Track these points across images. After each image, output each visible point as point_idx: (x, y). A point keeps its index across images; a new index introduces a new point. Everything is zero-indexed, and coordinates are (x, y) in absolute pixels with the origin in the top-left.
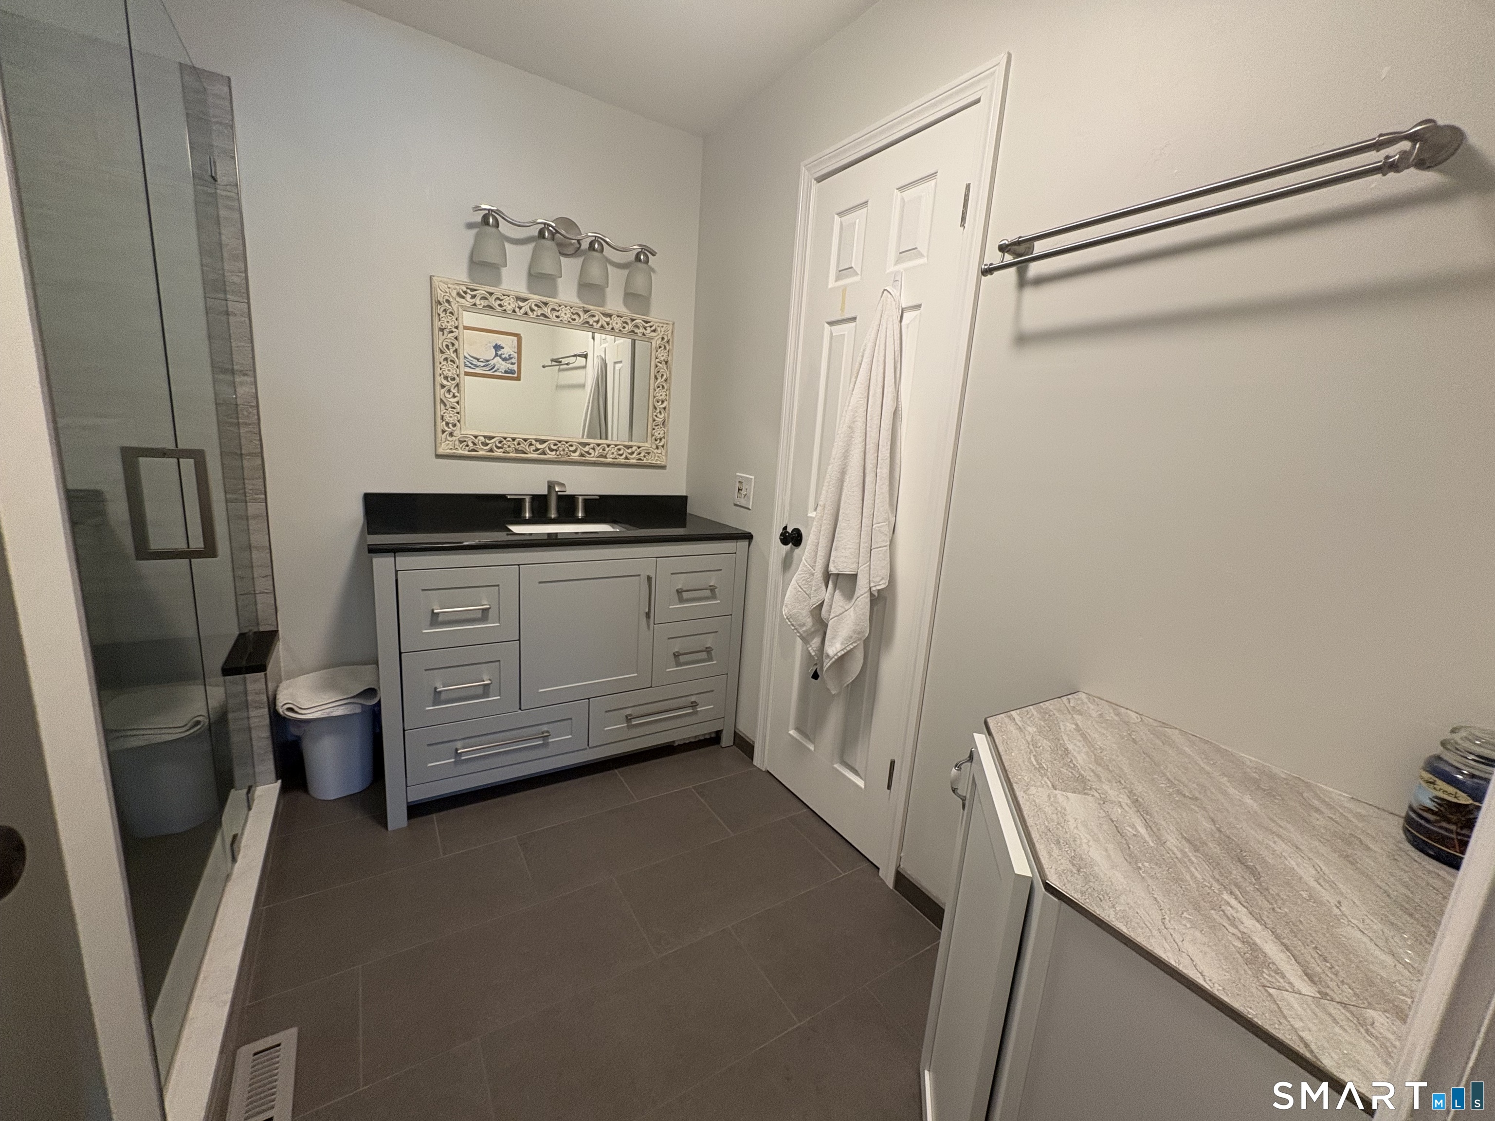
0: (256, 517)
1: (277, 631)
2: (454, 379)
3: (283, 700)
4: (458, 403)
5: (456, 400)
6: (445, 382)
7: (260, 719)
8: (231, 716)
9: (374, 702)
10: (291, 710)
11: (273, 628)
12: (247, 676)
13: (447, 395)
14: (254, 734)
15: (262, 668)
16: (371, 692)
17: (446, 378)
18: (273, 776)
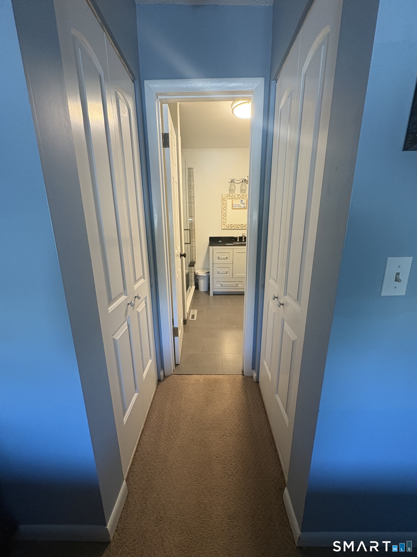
0: (194, 241)
1: (195, 262)
2: (225, 213)
3: (196, 272)
4: (226, 218)
5: (226, 217)
6: (224, 214)
7: (193, 275)
8: (189, 273)
9: (209, 274)
10: (197, 273)
11: (195, 261)
12: (192, 267)
13: (224, 217)
14: (192, 277)
15: (194, 266)
16: (209, 272)
17: (224, 213)
18: (194, 285)
